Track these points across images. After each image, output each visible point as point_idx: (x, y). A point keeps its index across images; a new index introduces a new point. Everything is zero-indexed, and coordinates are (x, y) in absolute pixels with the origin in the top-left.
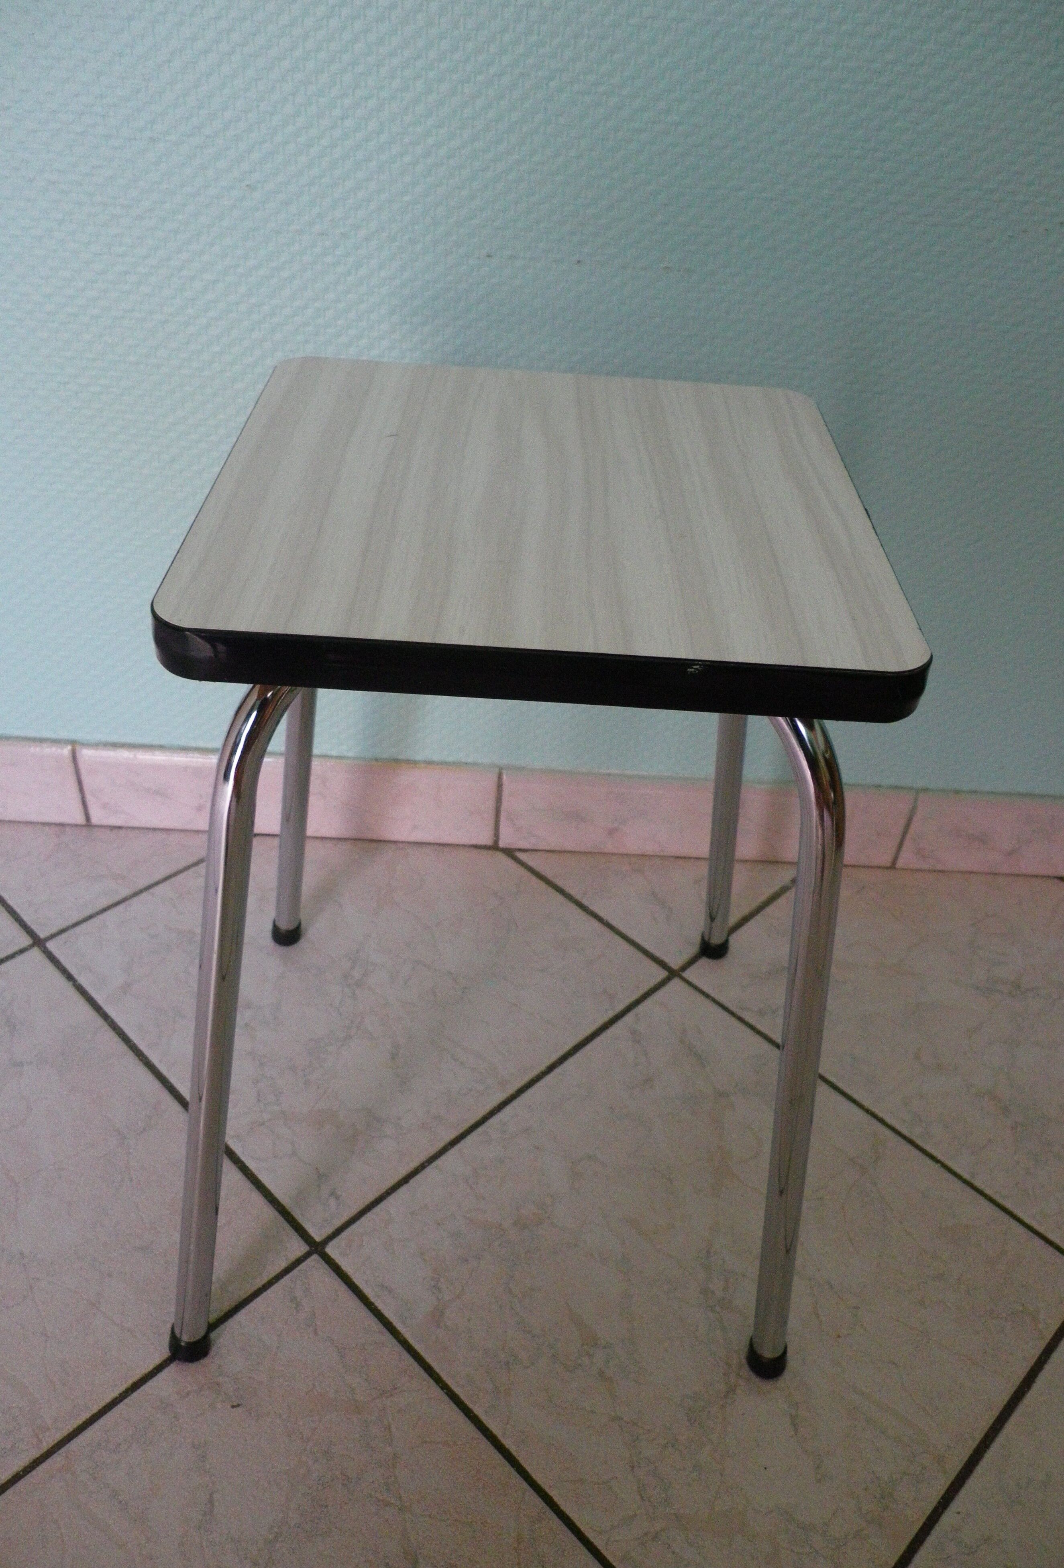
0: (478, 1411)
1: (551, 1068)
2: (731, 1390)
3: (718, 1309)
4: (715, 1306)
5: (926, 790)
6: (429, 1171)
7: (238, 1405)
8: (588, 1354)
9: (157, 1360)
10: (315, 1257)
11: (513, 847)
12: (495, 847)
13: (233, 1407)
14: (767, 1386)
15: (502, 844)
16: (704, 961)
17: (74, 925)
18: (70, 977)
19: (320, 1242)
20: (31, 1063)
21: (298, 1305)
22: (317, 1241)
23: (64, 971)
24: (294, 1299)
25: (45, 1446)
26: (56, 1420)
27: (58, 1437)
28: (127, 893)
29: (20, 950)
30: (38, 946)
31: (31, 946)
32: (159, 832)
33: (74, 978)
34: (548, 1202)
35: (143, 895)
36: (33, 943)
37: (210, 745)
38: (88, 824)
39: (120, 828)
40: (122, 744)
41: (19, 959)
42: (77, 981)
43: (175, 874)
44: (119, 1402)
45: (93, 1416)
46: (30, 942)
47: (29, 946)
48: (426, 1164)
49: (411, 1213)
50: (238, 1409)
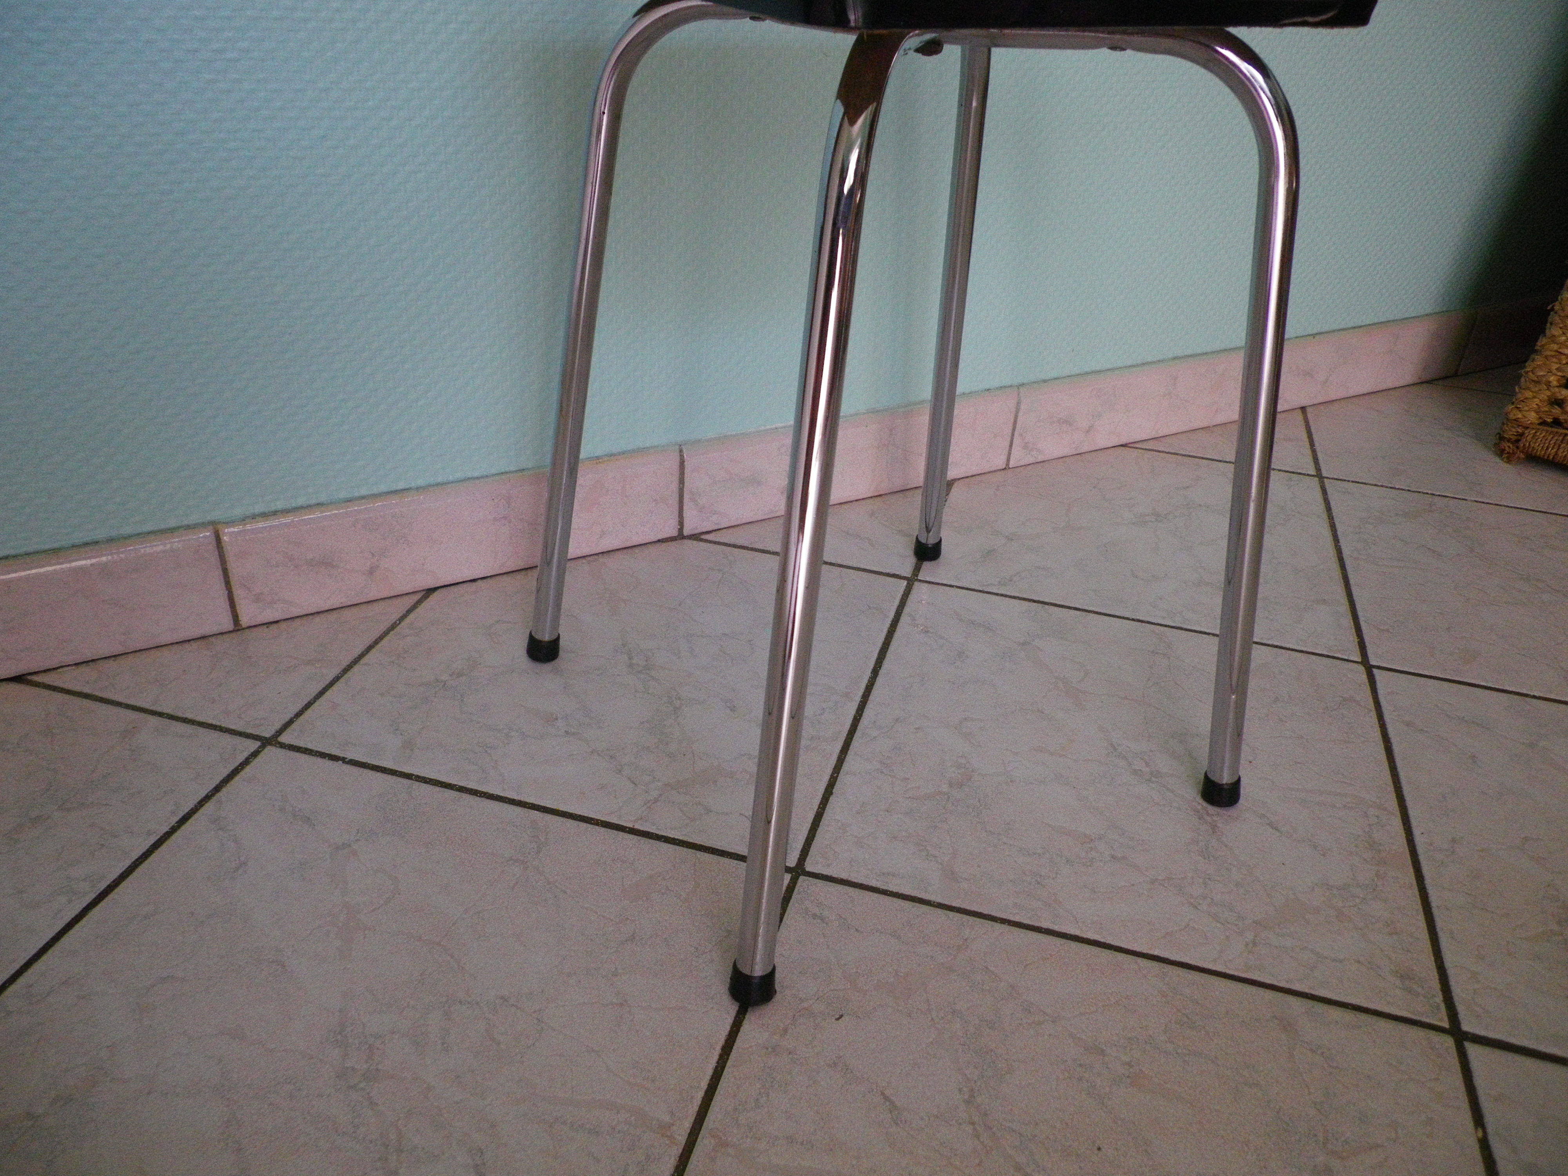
0: (1045, 925)
1: (875, 672)
2: (1214, 828)
3: (1154, 779)
4: (1151, 778)
5: (1023, 385)
6: (842, 777)
7: (841, 1016)
8: (1091, 848)
9: (729, 1020)
10: (802, 878)
11: (697, 532)
12: (681, 536)
13: (838, 1019)
14: (1233, 811)
15: (685, 534)
16: (926, 565)
17: (298, 715)
18: (334, 758)
19: (797, 865)
20: (357, 840)
21: (822, 919)
22: (792, 866)
23: (323, 755)
24: (814, 916)
25: (682, 1139)
26: (672, 1114)
27: (688, 1124)
28: (335, 671)
29: (252, 753)
30: (270, 744)
31: (263, 747)
32: (326, 614)
33: (340, 757)
34: (963, 761)
35: (356, 668)
36: (263, 743)
37: (375, 491)
38: (237, 628)
39: (277, 622)
40: (272, 512)
41: (255, 762)
42: (346, 758)
43: (376, 642)
44: (723, 1068)
45: (706, 1092)
46: (258, 744)
47: (260, 747)
48: (836, 775)
49: (858, 813)
50: (843, 1018)
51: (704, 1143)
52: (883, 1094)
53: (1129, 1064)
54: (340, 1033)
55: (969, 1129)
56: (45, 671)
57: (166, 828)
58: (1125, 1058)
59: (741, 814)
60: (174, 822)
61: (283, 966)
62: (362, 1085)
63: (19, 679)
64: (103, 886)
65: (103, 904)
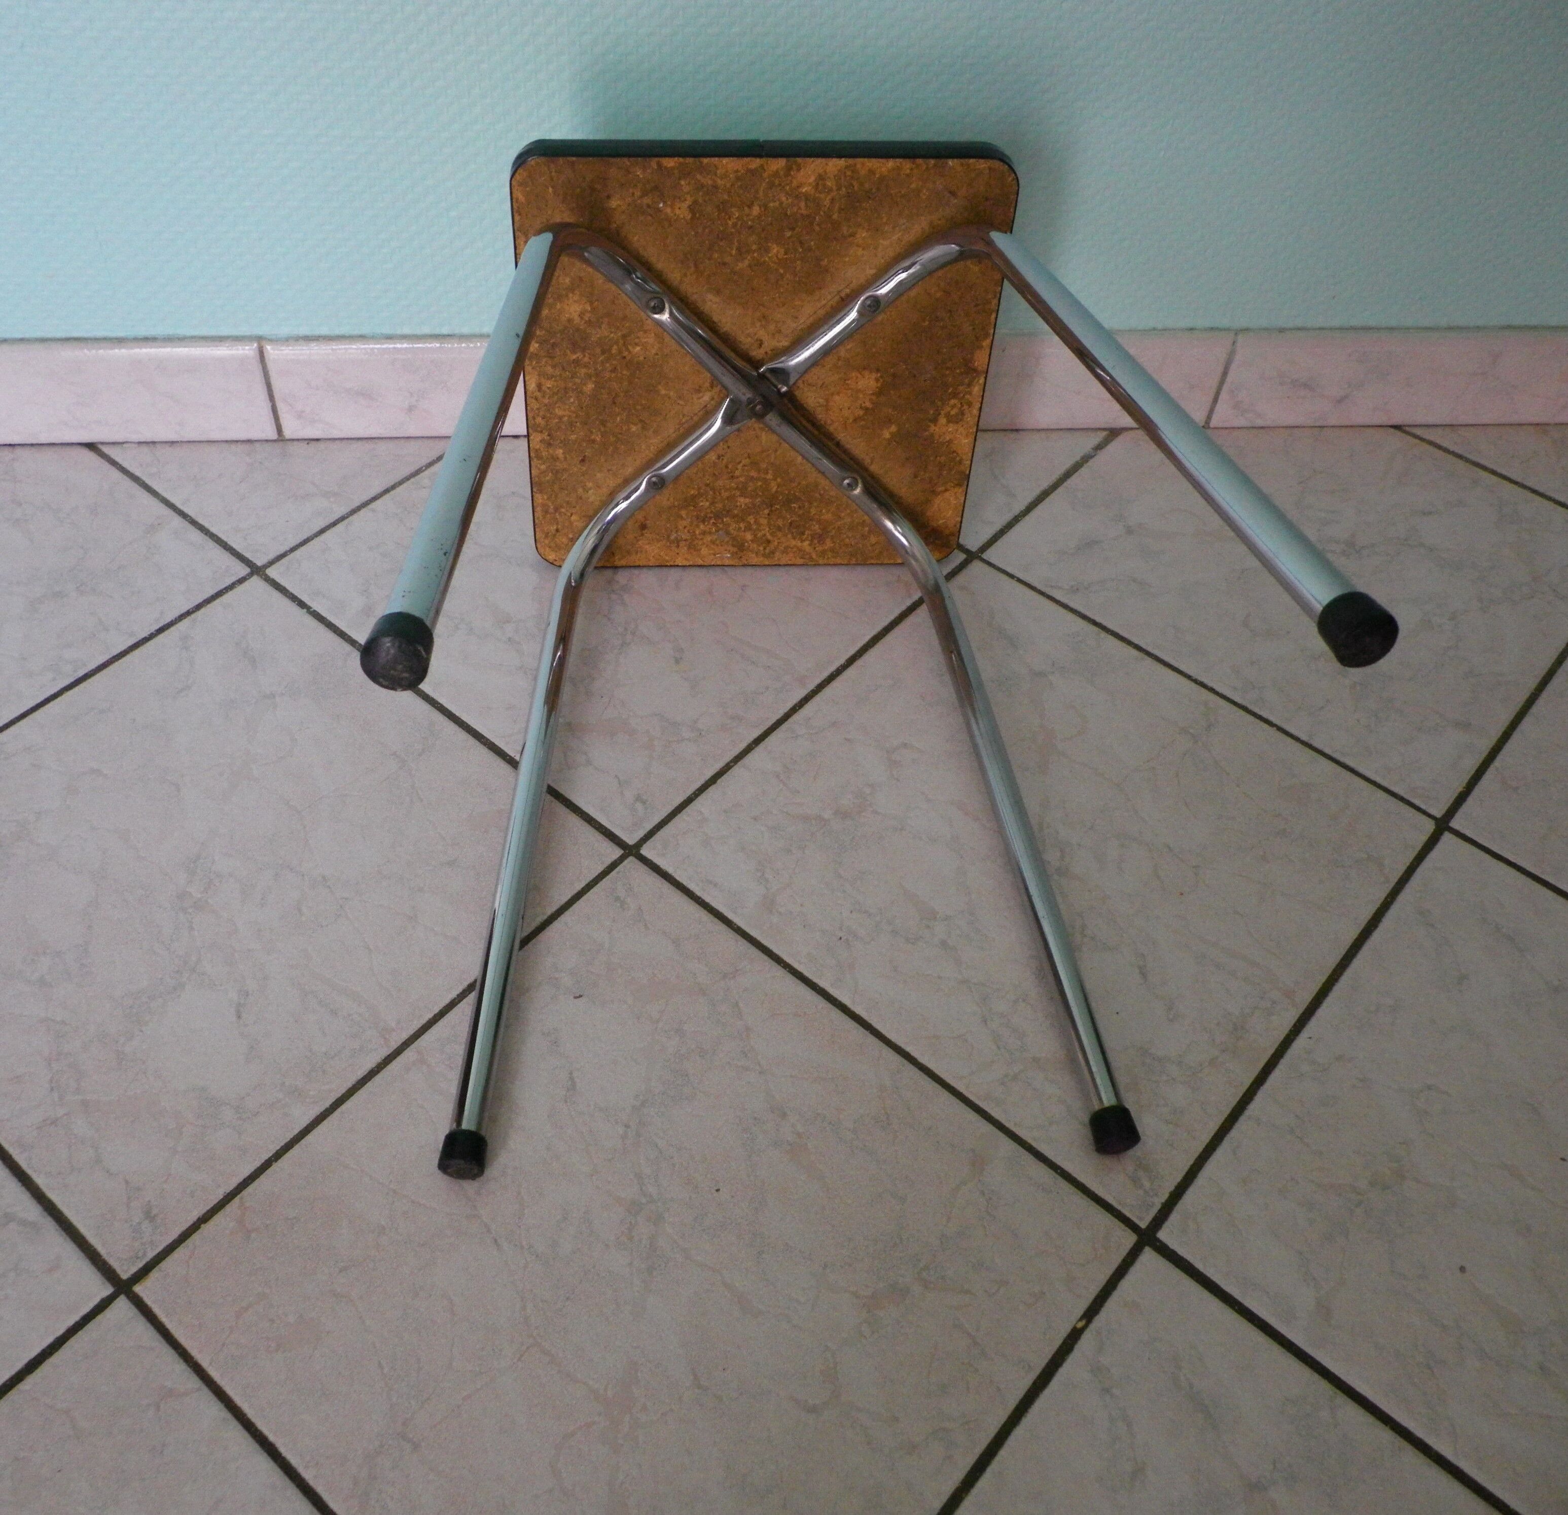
0: (823, 983)
5: (1246, 330)
6: (736, 770)
7: (581, 996)
8: (928, 927)
10: (631, 858)
13: (576, 998)
17: (293, 550)
18: (302, 604)
19: (634, 845)
20: (283, 694)
21: (623, 903)
22: (630, 844)
23: (294, 598)
24: (617, 899)
25: (394, 1044)
26: (398, 1023)
27: (405, 1036)
28: (344, 510)
29: (239, 579)
30: (258, 574)
31: (251, 575)
32: (364, 442)
33: (307, 605)
34: (867, 790)
35: (363, 512)
36: (252, 571)
37: (418, 332)
38: (281, 438)
39: (318, 440)
40: (315, 337)
41: (240, 589)
42: (311, 608)
43: (393, 487)
44: (460, 1001)
45: (435, 1016)
46: (248, 570)
47: (248, 575)
48: (732, 764)
49: (725, 811)
50: (581, 998)
51: (409, 1054)
52: (571, 1073)
53: (799, 1135)
54: (194, 862)
55: (621, 1130)
56: (114, 443)
57: (145, 634)
58: (800, 1128)
59: (616, 776)
60: (154, 630)
61: (179, 790)
62: (190, 910)
63: (91, 446)
64: (81, 673)
65: (76, 689)
